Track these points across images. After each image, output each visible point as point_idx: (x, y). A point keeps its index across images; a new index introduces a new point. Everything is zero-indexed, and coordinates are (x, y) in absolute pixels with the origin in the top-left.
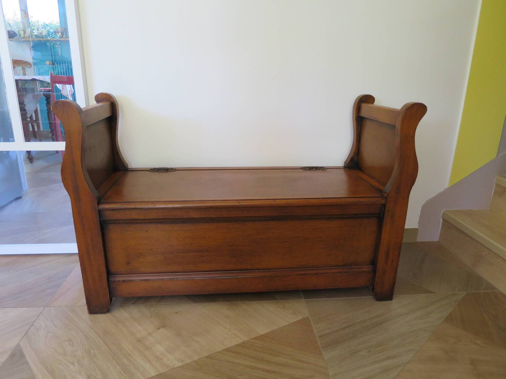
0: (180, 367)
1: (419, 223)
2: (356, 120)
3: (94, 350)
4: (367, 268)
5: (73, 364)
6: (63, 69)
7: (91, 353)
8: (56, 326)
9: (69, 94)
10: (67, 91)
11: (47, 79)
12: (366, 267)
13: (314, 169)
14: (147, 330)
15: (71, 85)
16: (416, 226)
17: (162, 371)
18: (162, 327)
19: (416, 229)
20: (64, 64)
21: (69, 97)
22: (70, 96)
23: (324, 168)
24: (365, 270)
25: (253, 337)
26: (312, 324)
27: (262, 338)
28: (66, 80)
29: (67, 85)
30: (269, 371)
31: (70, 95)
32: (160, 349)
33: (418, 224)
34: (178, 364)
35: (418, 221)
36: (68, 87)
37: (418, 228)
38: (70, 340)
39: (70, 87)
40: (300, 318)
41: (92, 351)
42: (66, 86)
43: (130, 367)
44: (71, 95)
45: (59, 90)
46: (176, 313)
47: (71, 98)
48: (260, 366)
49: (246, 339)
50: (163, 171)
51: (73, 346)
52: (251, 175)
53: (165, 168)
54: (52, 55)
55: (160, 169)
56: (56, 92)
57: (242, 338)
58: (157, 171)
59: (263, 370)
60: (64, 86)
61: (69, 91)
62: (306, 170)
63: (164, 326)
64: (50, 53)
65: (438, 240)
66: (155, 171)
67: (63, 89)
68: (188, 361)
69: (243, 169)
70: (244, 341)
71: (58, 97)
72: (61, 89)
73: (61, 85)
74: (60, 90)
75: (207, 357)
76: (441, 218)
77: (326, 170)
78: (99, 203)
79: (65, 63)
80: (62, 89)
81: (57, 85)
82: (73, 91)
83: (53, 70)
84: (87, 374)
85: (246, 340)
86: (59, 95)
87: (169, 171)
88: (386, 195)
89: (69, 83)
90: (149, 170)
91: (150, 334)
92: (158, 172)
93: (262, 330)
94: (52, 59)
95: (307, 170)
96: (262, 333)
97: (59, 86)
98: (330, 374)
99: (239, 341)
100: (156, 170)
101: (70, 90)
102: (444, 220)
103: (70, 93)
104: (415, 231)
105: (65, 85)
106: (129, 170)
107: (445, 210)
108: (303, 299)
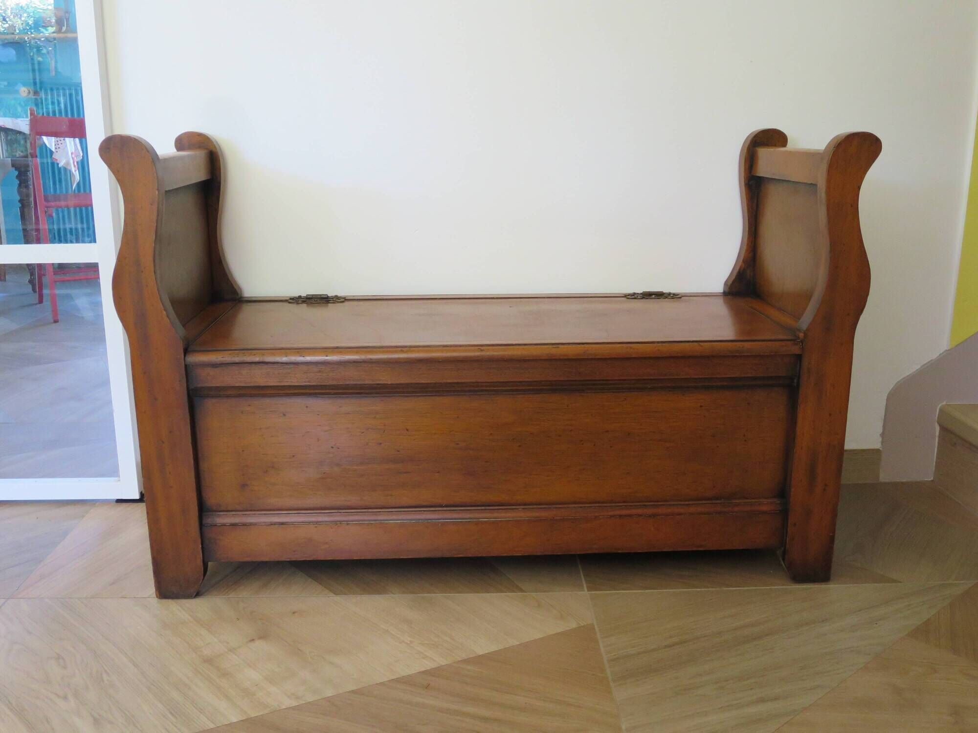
0: (293, 708)
1: (883, 435)
2: (745, 186)
3: (108, 674)
4: (767, 505)
5: (65, 698)
6: (59, 103)
7: (103, 681)
8: (30, 633)
9: (72, 162)
10: (67, 153)
11: (23, 125)
12: (765, 501)
13: (654, 296)
14: (228, 643)
15: (77, 140)
16: (875, 443)
17: (253, 714)
18: (260, 638)
19: (877, 451)
20: (61, 91)
21: (70, 166)
22: (74, 166)
23: (678, 295)
24: (764, 508)
25: (460, 659)
26: (598, 635)
27: (479, 660)
28: (64, 128)
29: (67, 139)
30: (485, 719)
31: (74, 163)
32: (251, 676)
33: (880, 439)
34: (288, 703)
35: (880, 430)
36: (71, 144)
37: (881, 449)
38: (59, 657)
39: (75, 145)
40: (573, 625)
41: (105, 677)
42: (65, 142)
43: (184, 705)
44: (76, 164)
45: (48, 151)
46: (294, 613)
47: (75, 171)
48: (471, 709)
49: (443, 662)
50: (317, 301)
51: (65, 668)
52: (510, 307)
53: (323, 296)
54: (34, 70)
55: (311, 297)
56: (42, 157)
57: (435, 660)
58: (304, 302)
59: (474, 717)
60: (60, 142)
61: (72, 154)
62: (635, 298)
63: (264, 636)
64: (30, 65)
65: (932, 479)
66: (300, 302)
67: (57, 150)
68: (310, 698)
69: (493, 298)
70: (439, 666)
71: (46, 166)
72: (53, 150)
73: (53, 139)
74: (52, 152)
75: (353, 692)
76: (936, 423)
77: (682, 299)
78: (186, 351)
79: (64, 89)
80: (56, 148)
81: (45, 138)
82: (82, 155)
83: (37, 105)
84: (92, 716)
85: (443, 664)
86: (48, 163)
87: (330, 302)
88: (801, 335)
89: (73, 136)
90: (286, 301)
91: (232, 650)
92: (306, 303)
93: (482, 646)
94: (34, 79)
95: (639, 298)
96: (480, 652)
97: (49, 142)
98: (624, 727)
99: (428, 665)
100: (302, 300)
101: (74, 151)
102: (943, 429)
103: (73, 158)
104: (871, 456)
105: (62, 139)
106: (244, 299)
107: (944, 403)
108: (586, 590)
